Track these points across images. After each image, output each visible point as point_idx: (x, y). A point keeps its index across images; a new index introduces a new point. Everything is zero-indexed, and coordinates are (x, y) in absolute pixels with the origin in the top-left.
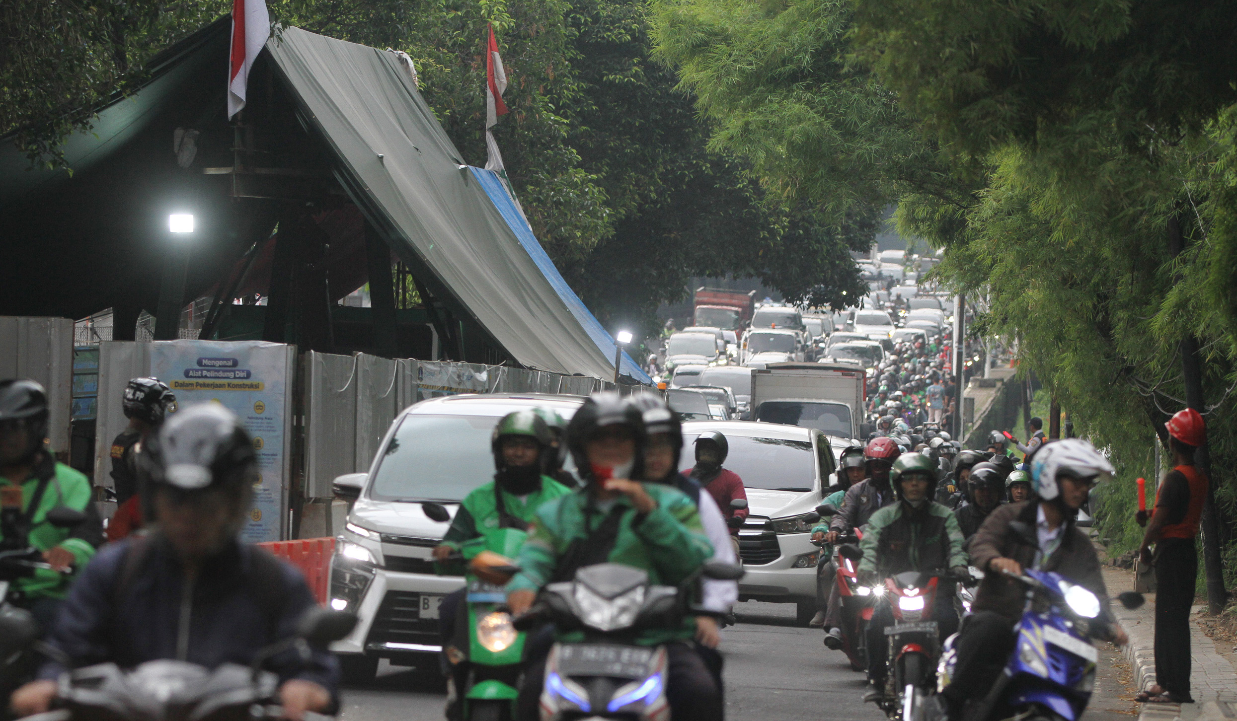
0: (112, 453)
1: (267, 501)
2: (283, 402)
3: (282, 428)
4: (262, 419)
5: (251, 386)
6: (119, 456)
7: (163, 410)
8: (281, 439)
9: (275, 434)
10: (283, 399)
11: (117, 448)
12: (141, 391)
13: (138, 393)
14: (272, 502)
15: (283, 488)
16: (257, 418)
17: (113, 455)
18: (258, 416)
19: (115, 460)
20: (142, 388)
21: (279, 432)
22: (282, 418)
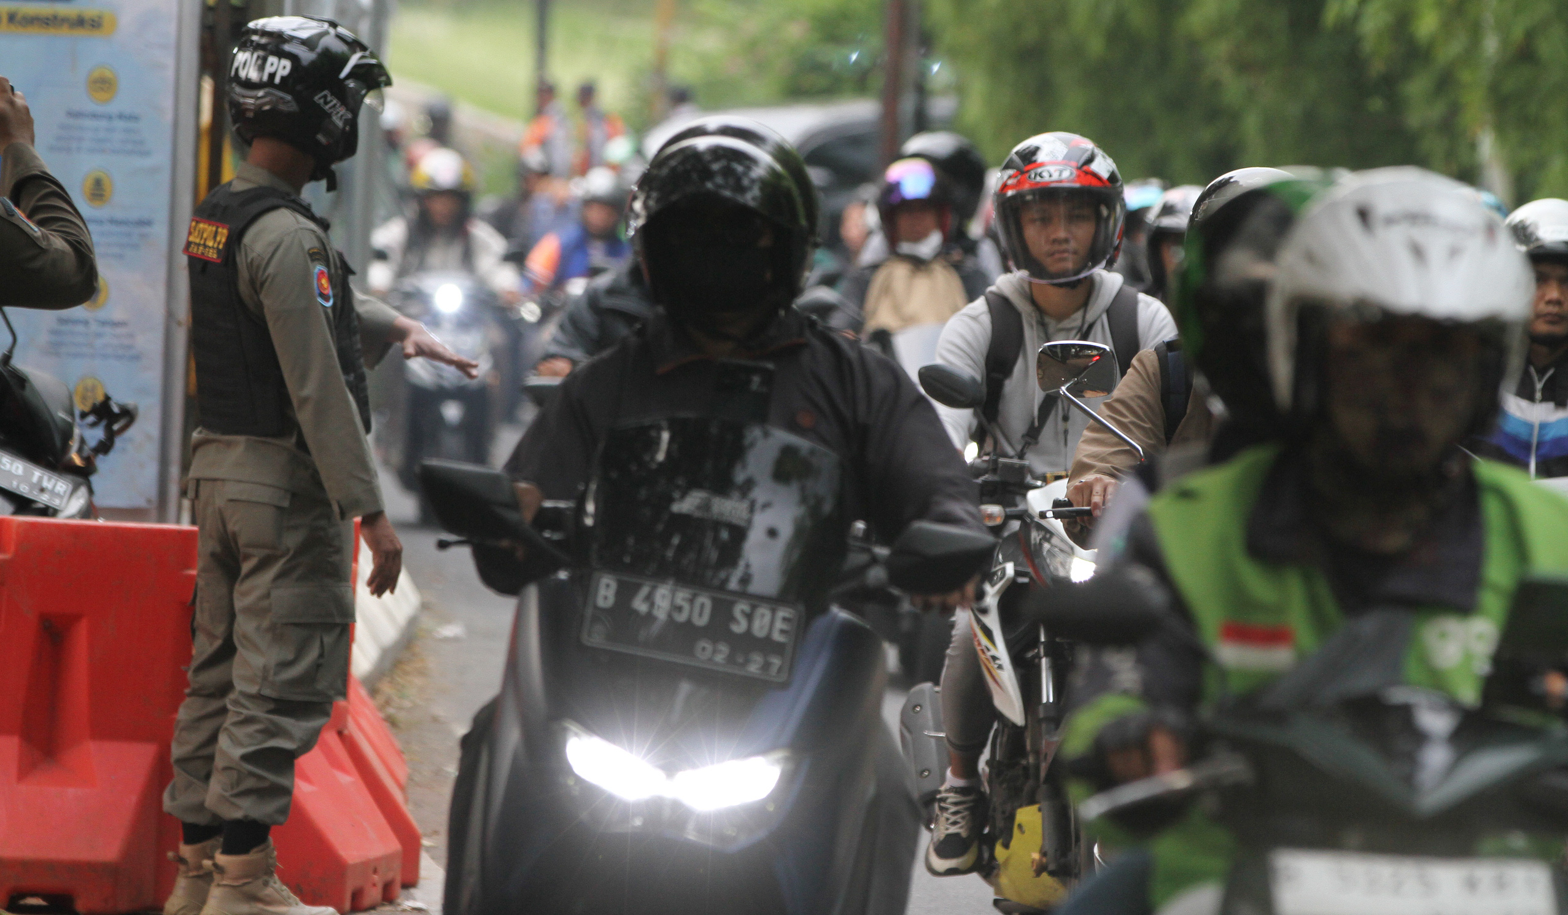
0: (189, 244)
1: (119, 357)
2: (170, 73)
3: (167, 147)
4: (110, 118)
5: (80, 22)
6: (212, 255)
7: (355, 112)
8: (165, 177)
9: (147, 162)
10: (170, 61)
11: (207, 229)
12: (281, 54)
13: (272, 59)
14: (137, 358)
15: (170, 315)
16: (95, 116)
17: (194, 249)
18: (99, 109)
19: (199, 267)
20: (287, 47)
21: (161, 158)
22: (169, 117)
